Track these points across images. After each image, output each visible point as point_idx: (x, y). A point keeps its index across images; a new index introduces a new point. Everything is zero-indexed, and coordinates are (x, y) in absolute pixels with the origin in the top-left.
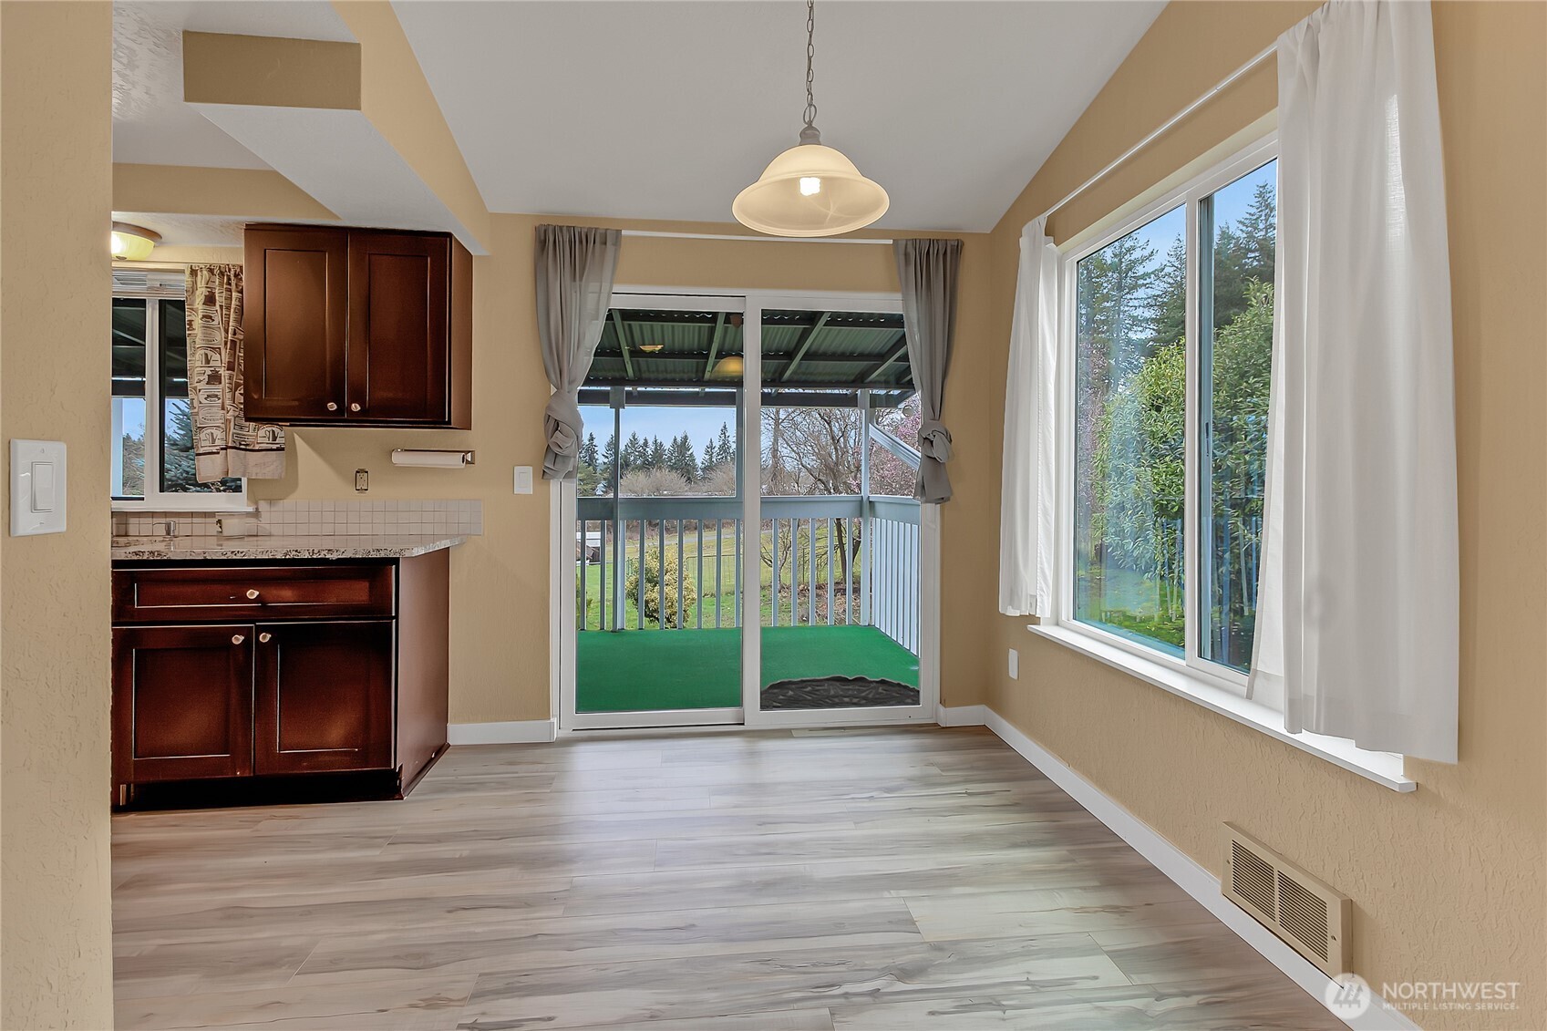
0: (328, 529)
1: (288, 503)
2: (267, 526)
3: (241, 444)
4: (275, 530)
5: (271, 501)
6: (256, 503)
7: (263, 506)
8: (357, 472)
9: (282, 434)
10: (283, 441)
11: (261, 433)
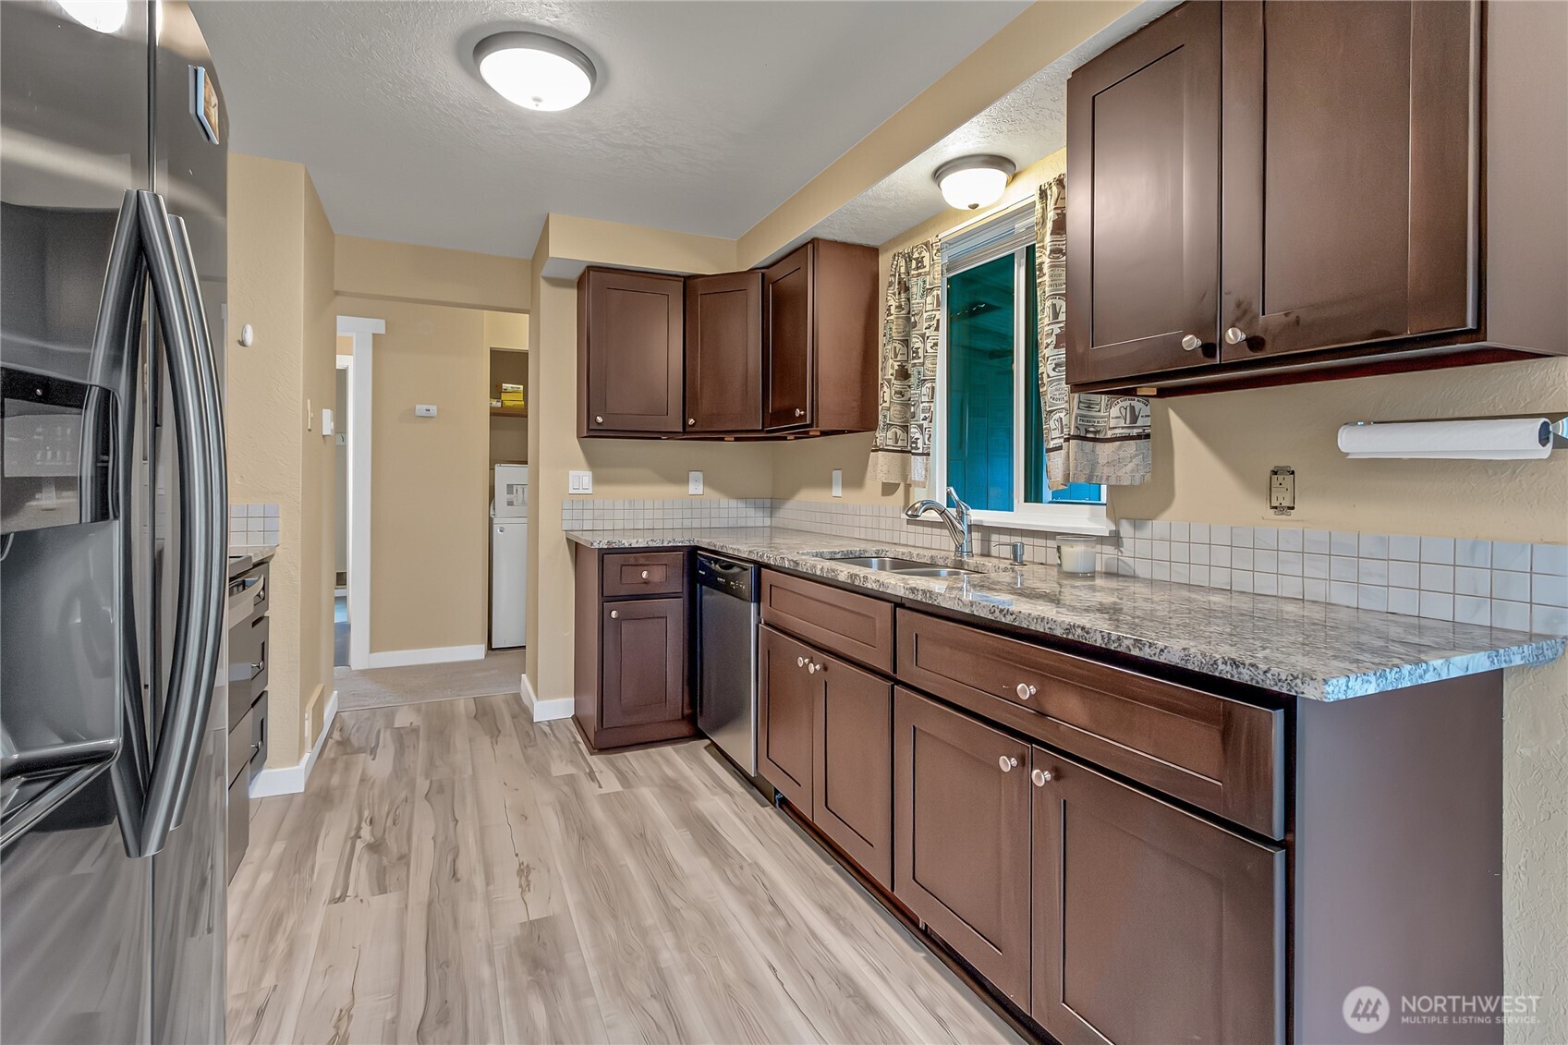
0: (1220, 579)
1: (1158, 526)
2: (1130, 561)
3: (1087, 431)
4: (1142, 570)
5: (1137, 523)
6: (1117, 524)
7: (1126, 530)
8: (1275, 473)
9: (1146, 410)
10: (1148, 422)
11: (1114, 411)
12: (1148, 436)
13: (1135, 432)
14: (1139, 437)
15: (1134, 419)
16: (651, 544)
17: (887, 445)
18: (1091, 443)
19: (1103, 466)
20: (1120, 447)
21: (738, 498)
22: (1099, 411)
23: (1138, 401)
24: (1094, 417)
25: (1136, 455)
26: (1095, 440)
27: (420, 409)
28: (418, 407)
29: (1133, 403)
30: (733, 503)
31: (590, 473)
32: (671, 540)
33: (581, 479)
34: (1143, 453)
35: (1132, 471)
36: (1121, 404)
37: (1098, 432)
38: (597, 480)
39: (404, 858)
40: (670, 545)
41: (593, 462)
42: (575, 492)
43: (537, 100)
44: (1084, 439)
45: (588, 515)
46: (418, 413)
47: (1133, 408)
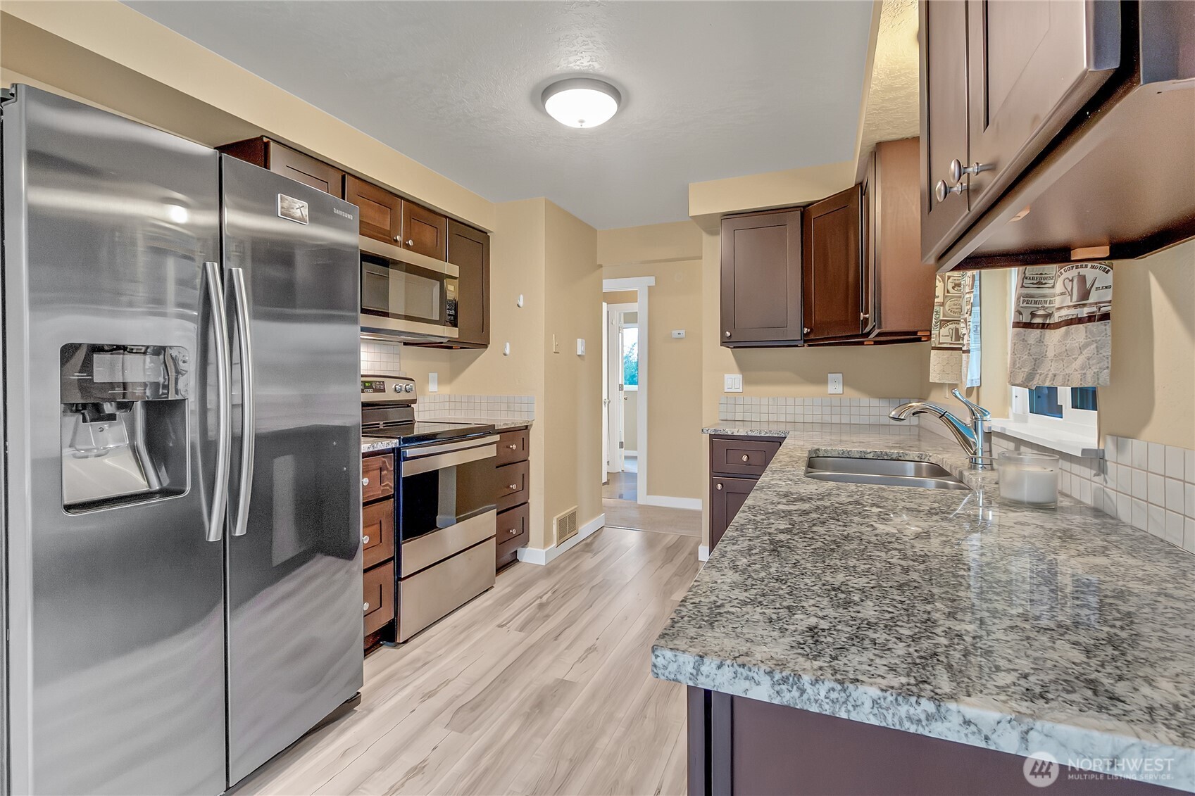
4: (1123, 510)
5: (1119, 441)
6: (1103, 441)
7: (1110, 450)
9: (1104, 280)
10: (1107, 295)
12: (1105, 317)
13: (1085, 312)
14: (1091, 318)
15: (1085, 295)
16: (750, 434)
17: (940, 343)
18: (1038, 331)
19: (1052, 361)
20: (1067, 334)
21: (880, 398)
22: (1053, 287)
23: (1093, 267)
24: (1045, 296)
25: (1086, 345)
26: (1043, 326)
27: (675, 333)
28: (674, 332)
29: (1083, 271)
30: (875, 402)
31: (741, 376)
32: (768, 431)
33: (733, 381)
34: (1096, 342)
35: (1082, 368)
36: (1065, 275)
37: (1049, 315)
38: (747, 381)
39: (548, 616)
40: (767, 435)
41: (743, 367)
42: (730, 390)
43: (582, 122)
44: (1028, 325)
45: (739, 408)
46: (673, 336)
47: (1082, 279)
